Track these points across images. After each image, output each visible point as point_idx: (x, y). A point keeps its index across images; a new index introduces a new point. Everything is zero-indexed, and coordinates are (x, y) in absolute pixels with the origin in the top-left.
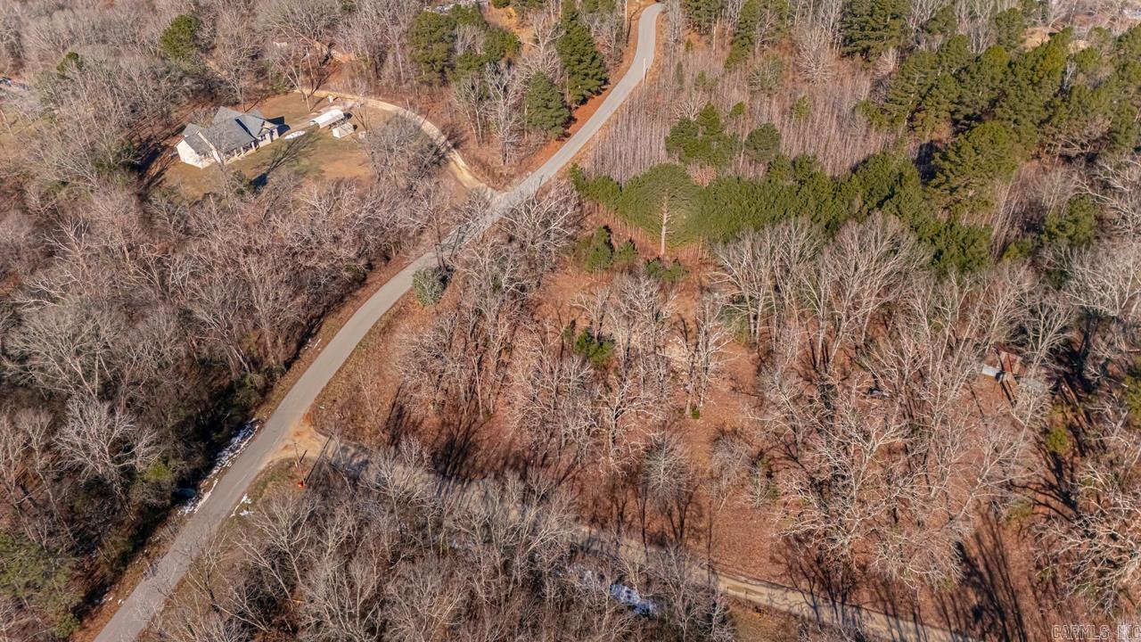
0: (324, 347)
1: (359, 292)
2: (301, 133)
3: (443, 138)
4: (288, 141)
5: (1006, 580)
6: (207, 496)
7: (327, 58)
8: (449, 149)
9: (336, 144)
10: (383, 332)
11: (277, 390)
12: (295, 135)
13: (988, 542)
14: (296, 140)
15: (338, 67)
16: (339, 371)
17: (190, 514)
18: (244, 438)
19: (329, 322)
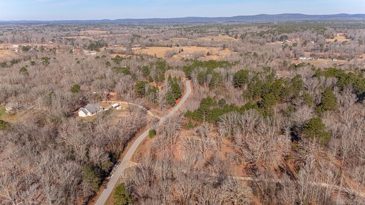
0: (130, 148)
1: (134, 138)
2: (108, 109)
3: (144, 108)
4: (105, 111)
5: (290, 171)
6: (113, 175)
7: (108, 95)
8: (146, 110)
9: (118, 111)
10: (143, 144)
11: (121, 156)
12: (107, 110)
13: (285, 165)
14: (107, 111)
15: (112, 96)
16: (135, 152)
17: (110, 178)
18: (117, 165)
19: (129, 144)
